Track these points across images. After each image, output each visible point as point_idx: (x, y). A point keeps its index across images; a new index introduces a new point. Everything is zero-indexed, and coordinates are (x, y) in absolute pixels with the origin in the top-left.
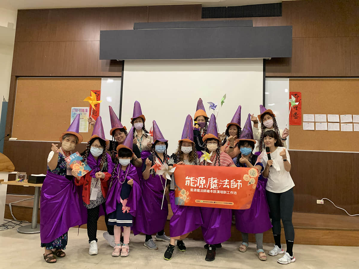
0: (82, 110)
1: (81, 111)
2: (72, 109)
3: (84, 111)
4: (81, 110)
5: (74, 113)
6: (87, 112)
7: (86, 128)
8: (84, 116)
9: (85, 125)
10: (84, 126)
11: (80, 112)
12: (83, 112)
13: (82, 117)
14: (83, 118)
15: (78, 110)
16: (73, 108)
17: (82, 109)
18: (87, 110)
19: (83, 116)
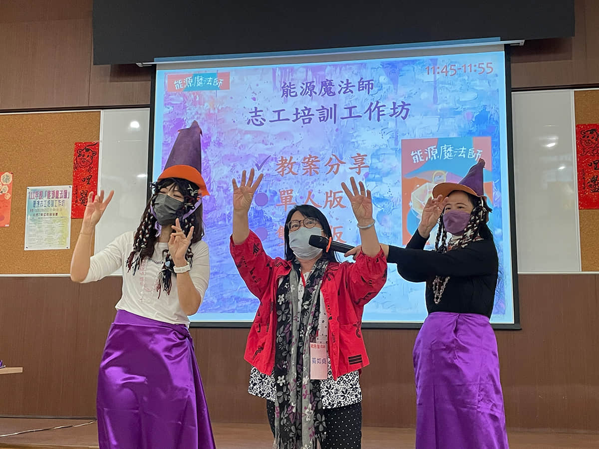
0: (53, 194)
1: (51, 195)
2: (28, 191)
3: (59, 196)
4: (51, 193)
5: (35, 202)
6: (66, 197)
7: (65, 239)
8: (59, 208)
9: (62, 232)
10: (60, 234)
11: (49, 198)
12: (57, 197)
13: (54, 210)
14: (57, 214)
15: (44, 195)
16: (30, 189)
17: (53, 191)
18: (66, 192)
19: (56, 208)
